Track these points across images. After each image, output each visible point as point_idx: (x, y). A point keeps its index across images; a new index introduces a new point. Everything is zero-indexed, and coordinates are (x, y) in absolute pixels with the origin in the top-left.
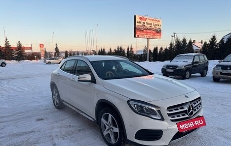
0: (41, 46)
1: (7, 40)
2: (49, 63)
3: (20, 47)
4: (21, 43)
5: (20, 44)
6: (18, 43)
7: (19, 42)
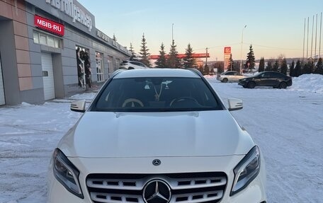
0: (227, 50)
1: (173, 43)
2: (225, 80)
3: (189, 54)
4: (191, 47)
5: (190, 49)
6: (187, 48)
7: (189, 46)
